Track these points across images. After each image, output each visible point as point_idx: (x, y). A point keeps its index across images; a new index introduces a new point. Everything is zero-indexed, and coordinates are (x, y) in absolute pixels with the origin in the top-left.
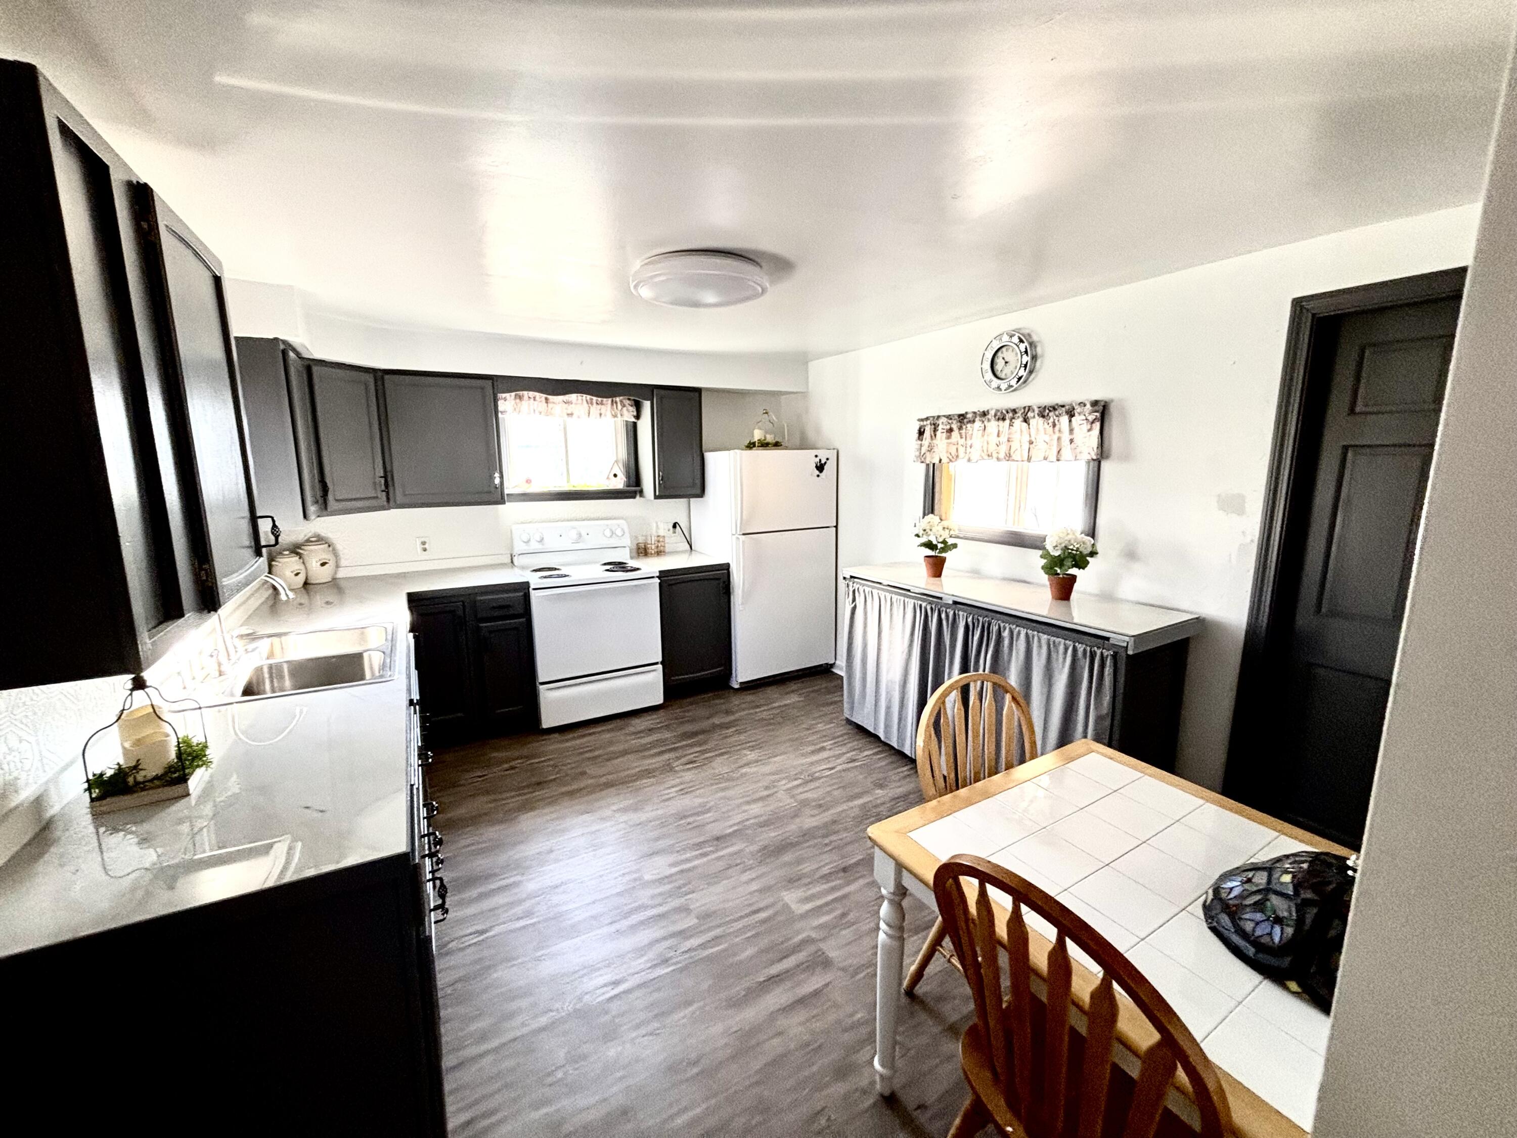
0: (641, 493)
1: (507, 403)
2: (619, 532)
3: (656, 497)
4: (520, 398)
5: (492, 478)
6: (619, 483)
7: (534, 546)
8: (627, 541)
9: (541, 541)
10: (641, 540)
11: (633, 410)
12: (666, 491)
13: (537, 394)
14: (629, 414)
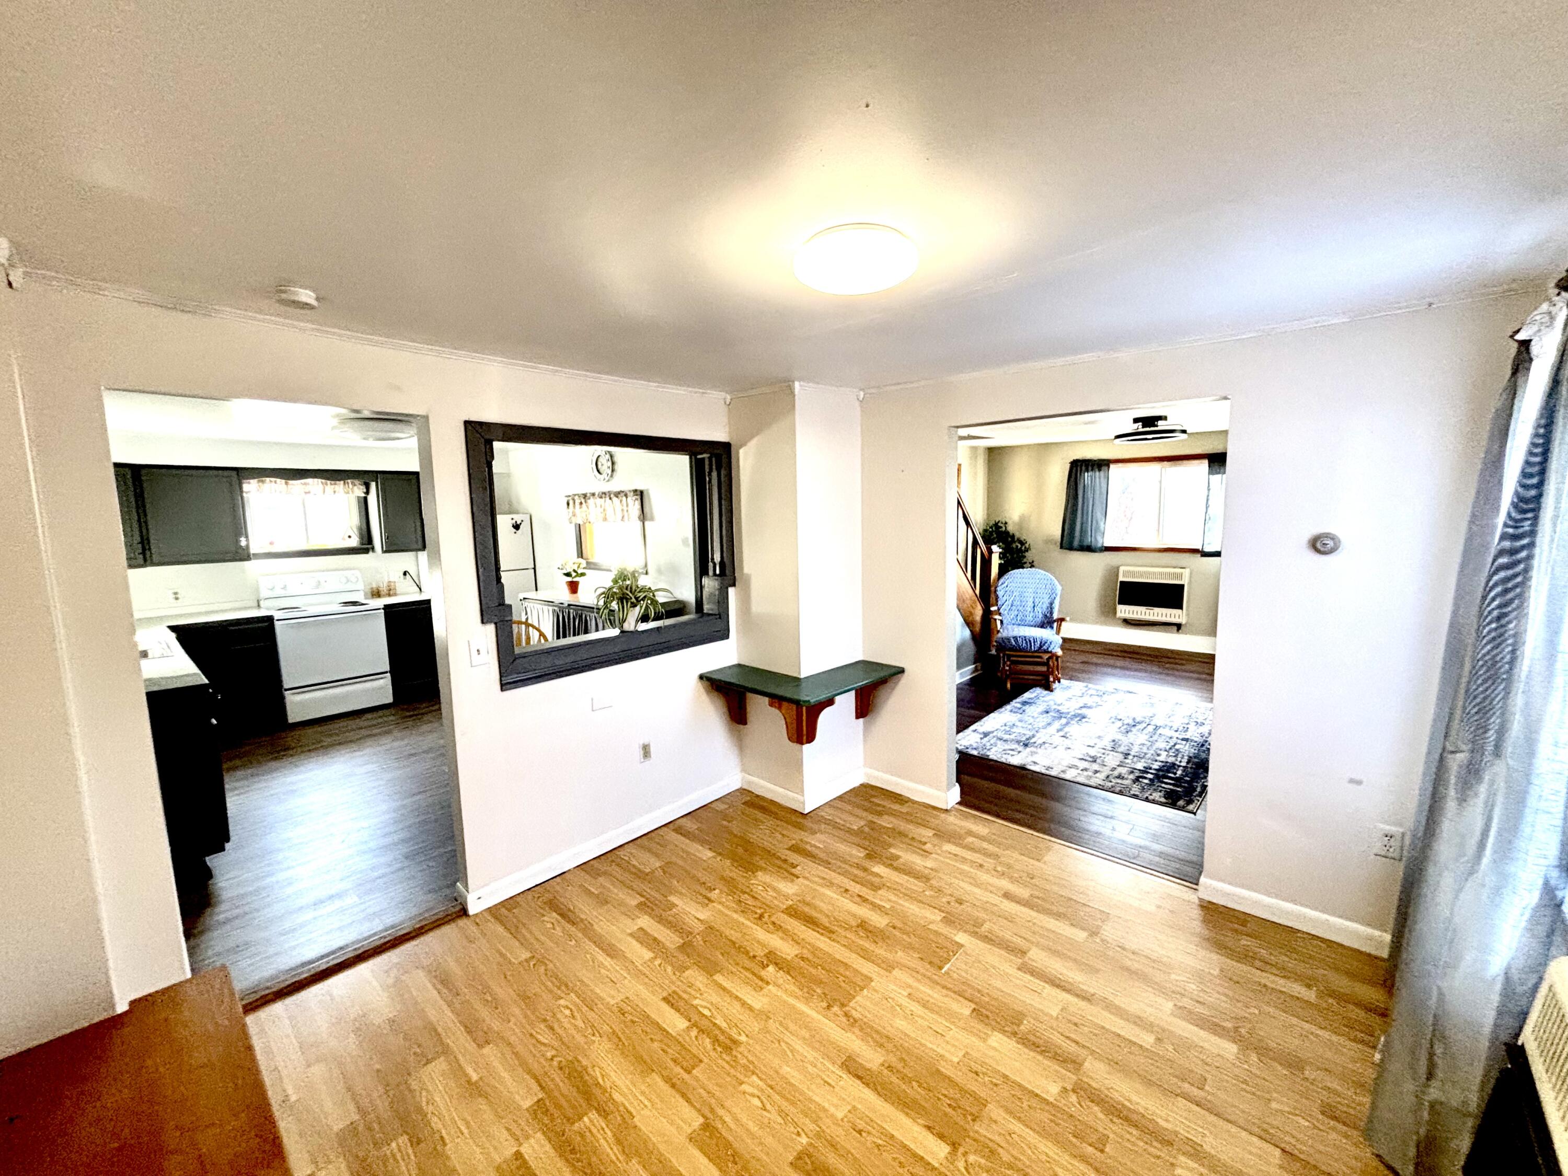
0: (373, 549)
1: (250, 487)
2: (354, 580)
3: (384, 552)
4: (263, 482)
5: (238, 542)
6: (354, 542)
7: (279, 592)
8: (361, 586)
9: (284, 588)
10: (374, 586)
11: (363, 489)
12: (392, 547)
13: (278, 480)
14: (359, 491)
